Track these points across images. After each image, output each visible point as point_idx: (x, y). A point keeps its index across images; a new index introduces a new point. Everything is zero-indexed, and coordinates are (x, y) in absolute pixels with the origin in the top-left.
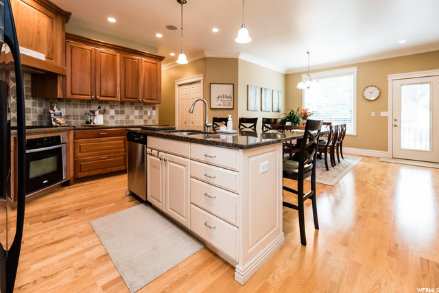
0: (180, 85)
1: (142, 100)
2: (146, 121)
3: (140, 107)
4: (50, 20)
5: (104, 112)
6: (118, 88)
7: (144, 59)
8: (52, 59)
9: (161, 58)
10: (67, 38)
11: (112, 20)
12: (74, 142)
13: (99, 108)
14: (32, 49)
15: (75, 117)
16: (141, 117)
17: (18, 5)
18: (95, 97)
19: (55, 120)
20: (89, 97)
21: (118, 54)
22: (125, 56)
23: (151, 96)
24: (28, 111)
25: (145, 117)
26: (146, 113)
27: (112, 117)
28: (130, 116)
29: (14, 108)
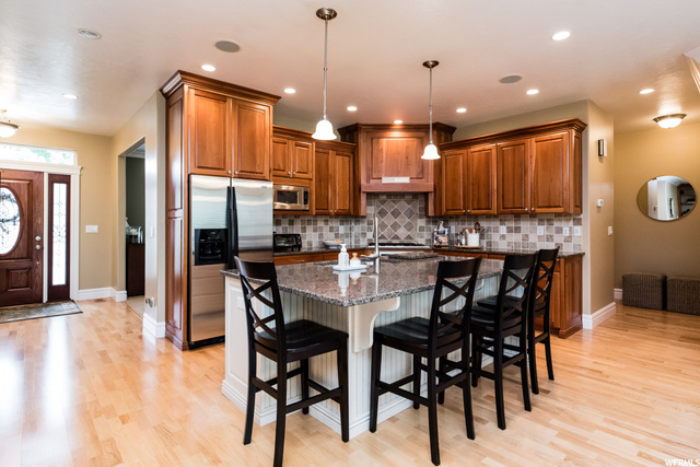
2: (558, 245)
3: (549, 221)
4: (420, 140)
10: (441, 149)
16: (549, 238)
18: (466, 211)
19: (437, 238)
20: (460, 213)
23: (550, 200)
24: (421, 229)
25: (558, 239)
26: (559, 231)
27: (503, 237)
28: (530, 235)
29: (409, 227)
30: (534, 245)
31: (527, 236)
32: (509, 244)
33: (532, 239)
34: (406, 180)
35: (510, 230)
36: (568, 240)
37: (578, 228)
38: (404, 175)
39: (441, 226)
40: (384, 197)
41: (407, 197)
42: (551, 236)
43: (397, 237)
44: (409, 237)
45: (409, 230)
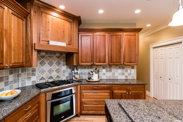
0: (154, 48)
1: (123, 63)
2: (126, 76)
3: (122, 67)
4: (70, 24)
5: (98, 72)
6: (107, 57)
7: (125, 34)
8: (71, 45)
9: (139, 30)
10: (79, 31)
11: (101, 12)
12: (80, 91)
13: (96, 69)
14: (60, 41)
15: (85, 74)
16: (123, 74)
17: (53, 19)
18: (93, 63)
19: (74, 76)
20: (89, 64)
21: (107, 34)
22: (111, 34)
23: (131, 60)
24: (64, 72)
25: (126, 74)
26: (126, 71)
27: (104, 74)
28: (116, 73)
29: (58, 71)
30: (117, 77)
31: (114, 73)
32: (107, 77)
33: (116, 74)
34: (64, 44)
35: (107, 71)
36: (130, 74)
37: (133, 70)
38: (62, 41)
39: (75, 70)
40: (44, 54)
41: (58, 55)
42: (124, 73)
43: (51, 78)
44: (58, 77)
45: (58, 72)
